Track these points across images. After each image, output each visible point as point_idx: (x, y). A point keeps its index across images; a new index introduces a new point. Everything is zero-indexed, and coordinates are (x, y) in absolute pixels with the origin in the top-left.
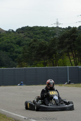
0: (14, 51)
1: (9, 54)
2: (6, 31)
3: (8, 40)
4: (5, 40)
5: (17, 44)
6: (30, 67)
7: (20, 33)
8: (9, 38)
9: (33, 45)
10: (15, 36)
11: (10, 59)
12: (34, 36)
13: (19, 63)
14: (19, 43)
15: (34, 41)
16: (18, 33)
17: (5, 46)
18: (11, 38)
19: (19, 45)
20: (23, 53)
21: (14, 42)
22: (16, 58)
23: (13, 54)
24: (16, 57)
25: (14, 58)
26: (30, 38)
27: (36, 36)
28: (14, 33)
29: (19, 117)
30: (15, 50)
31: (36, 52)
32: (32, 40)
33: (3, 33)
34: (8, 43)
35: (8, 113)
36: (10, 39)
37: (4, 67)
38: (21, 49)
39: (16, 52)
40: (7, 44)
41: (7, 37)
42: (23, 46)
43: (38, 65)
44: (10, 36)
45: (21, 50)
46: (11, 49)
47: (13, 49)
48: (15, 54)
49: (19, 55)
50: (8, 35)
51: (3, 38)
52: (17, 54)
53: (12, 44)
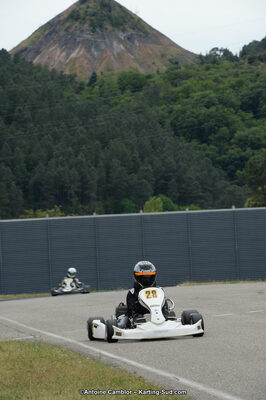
0: (230, 139)
1: (211, 149)
2: (200, 56)
3: (208, 92)
4: (197, 95)
5: (244, 110)
7: (257, 62)
8: (214, 84)
10: (236, 75)
11: (216, 172)
13: (255, 189)
14: (252, 105)
16: (251, 61)
17: (196, 118)
18: (221, 86)
19: (255, 113)
21: (235, 99)
22: (241, 167)
24: (241, 162)
25: (232, 167)
28: (233, 64)
30: (239, 134)
33: (187, 67)
34: (208, 107)
36: (216, 91)
37: (192, 206)
38: (261, 129)
39: (243, 143)
40: (204, 110)
41: (204, 83)
44: (217, 75)
45: (263, 134)
46: (221, 129)
47: (228, 131)
48: (238, 152)
49: (253, 154)
50: (208, 73)
51: (189, 87)
52: (244, 151)
53: (226, 109)
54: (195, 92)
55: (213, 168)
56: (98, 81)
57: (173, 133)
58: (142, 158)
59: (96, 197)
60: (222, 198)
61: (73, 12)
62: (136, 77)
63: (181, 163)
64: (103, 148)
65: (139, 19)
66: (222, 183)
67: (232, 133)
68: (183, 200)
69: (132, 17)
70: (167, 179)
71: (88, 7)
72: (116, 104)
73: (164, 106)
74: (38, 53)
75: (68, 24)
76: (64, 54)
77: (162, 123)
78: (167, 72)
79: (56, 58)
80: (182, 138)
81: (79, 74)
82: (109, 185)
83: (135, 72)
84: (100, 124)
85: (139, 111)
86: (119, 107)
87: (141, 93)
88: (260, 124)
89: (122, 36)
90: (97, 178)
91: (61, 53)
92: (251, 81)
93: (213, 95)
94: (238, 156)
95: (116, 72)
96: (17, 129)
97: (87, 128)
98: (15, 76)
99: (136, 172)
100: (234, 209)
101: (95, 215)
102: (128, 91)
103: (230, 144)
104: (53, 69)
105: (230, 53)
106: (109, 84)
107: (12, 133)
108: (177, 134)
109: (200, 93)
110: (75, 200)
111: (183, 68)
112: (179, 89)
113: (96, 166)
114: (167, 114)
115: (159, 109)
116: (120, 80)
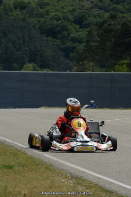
0: (69, 37)
1: (58, 42)
3: (58, 13)
4: (52, 14)
5: (75, 24)
6: (100, 71)
8: (61, 9)
9: (109, 25)
10: (72, 6)
11: (59, 53)
12: (111, 7)
13: (78, 63)
14: (80, 21)
15: (110, 18)
17: (52, 25)
18: (65, 11)
19: (80, 25)
20: (88, 41)
21: (71, 18)
23: (68, 44)
24: (73, 49)
25: (68, 51)
26: (104, 10)
27: (116, 8)
29: (79, 170)
30: (72, 35)
31: (113, 40)
32: (107, 15)
34: (58, 20)
35: (57, 161)
36: (63, 13)
37: (47, 69)
38: (83, 34)
39: (74, 40)
40: (55, 22)
41: (57, 8)
42: (87, 27)
43: (117, 67)
44: (63, 5)
45: (84, 36)
46: (64, 32)
47: (67, 33)
48: (71, 44)
49: (79, 46)
50: (59, 3)
51: (49, 10)
52: (74, 44)
53: (66, 22)
54: (51, 12)
55: (58, 51)
56: (3, 3)
57: (39, 32)
58: (24, 44)
60: (62, 66)
62: (23, 3)
63: (43, 48)
64: (4, 37)
66: (62, 59)
67: (69, 34)
68: (43, 66)
70: (36, 55)
72: (12, 15)
73: (36, 18)
78: (38, 1)
80: (44, 35)
82: (7, 56)
84: (3, 25)
85: (23, 20)
86: (13, 17)
87: (25, 11)
88: (83, 31)
92: (81, 9)
93: (60, 15)
94: (71, 46)
99: (20, 51)
102: (18, 9)
103: (68, 40)
106: (8, 5)
108: (41, 33)
109: (54, 13)
112: (44, 10)
114: (37, 23)
115: (33, 20)
116: (14, 3)
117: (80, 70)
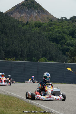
0: (65, 43)
1: (59, 46)
2: (58, 19)
3: (60, 29)
4: (56, 30)
5: (70, 35)
7: (74, 22)
10: (68, 25)
11: (60, 52)
13: (71, 58)
14: (72, 34)
16: (73, 21)
17: (56, 36)
18: (63, 28)
19: (72, 36)
21: (67, 32)
24: (68, 50)
25: (65, 51)
28: (68, 22)
30: (67, 42)
33: (54, 22)
36: (62, 29)
37: (52, 61)
39: (68, 45)
40: (58, 34)
41: (59, 26)
44: (63, 25)
45: (74, 42)
46: (62, 40)
47: (64, 41)
48: (67, 47)
49: (71, 48)
50: (60, 24)
51: (54, 27)
52: (69, 47)
53: (64, 35)
54: (56, 29)
55: (59, 51)
56: (29, 23)
59: (25, 56)
60: (61, 60)
61: (23, 3)
62: (40, 23)
63: (50, 49)
64: (28, 43)
65: (42, 7)
66: (61, 55)
67: (66, 41)
68: (50, 59)
69: (40, 6)
70: (46, 53)
71: (28, 2)
72: (33, 30)
73: (47, 32)
74: (12, 14)
75: (21, 7)
76: (20, 15)
77: (46, 37)
78: (48, 23)
79: (17, 16)
80: (51, 41)
81: (23, 21)
82: (30, 53)
83: (39, 22)
84: (28, 36)
85: (40, 33)
86: (34, 31)
87: (40, 28)
88: (74, 40)
89: (37, 11)
90: (26, 51)
91: (19, 14)
92: (72, 27)
93: (61, 30)
94: (67, 48)
95: (34, 21)
96: (4, 35)
97: (24, 36)
98: (5, 20)
99: (37, 50)
100: (65, 63)
101: (25, 61)
102: (37, 27)
103: (65, 45)
104: (16, 19)
105: (67, 19)
106: (32, 25)
107: (3, 36)
108: (50, 40)
110: (19, 56)
111: (53, 22)
112: (51, 28)
113: (26, 47)
114: (47, 35)
115: (45, 33)
116: (35, 24)
117: (72, 62)
